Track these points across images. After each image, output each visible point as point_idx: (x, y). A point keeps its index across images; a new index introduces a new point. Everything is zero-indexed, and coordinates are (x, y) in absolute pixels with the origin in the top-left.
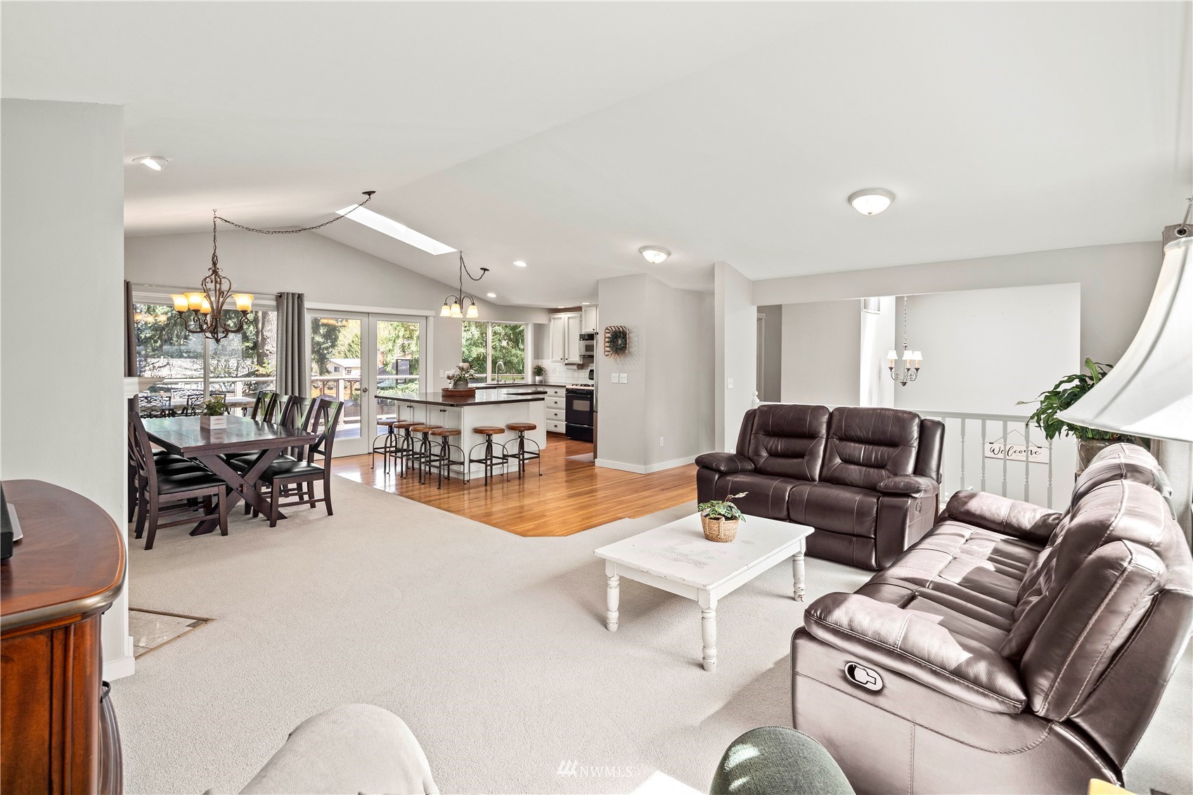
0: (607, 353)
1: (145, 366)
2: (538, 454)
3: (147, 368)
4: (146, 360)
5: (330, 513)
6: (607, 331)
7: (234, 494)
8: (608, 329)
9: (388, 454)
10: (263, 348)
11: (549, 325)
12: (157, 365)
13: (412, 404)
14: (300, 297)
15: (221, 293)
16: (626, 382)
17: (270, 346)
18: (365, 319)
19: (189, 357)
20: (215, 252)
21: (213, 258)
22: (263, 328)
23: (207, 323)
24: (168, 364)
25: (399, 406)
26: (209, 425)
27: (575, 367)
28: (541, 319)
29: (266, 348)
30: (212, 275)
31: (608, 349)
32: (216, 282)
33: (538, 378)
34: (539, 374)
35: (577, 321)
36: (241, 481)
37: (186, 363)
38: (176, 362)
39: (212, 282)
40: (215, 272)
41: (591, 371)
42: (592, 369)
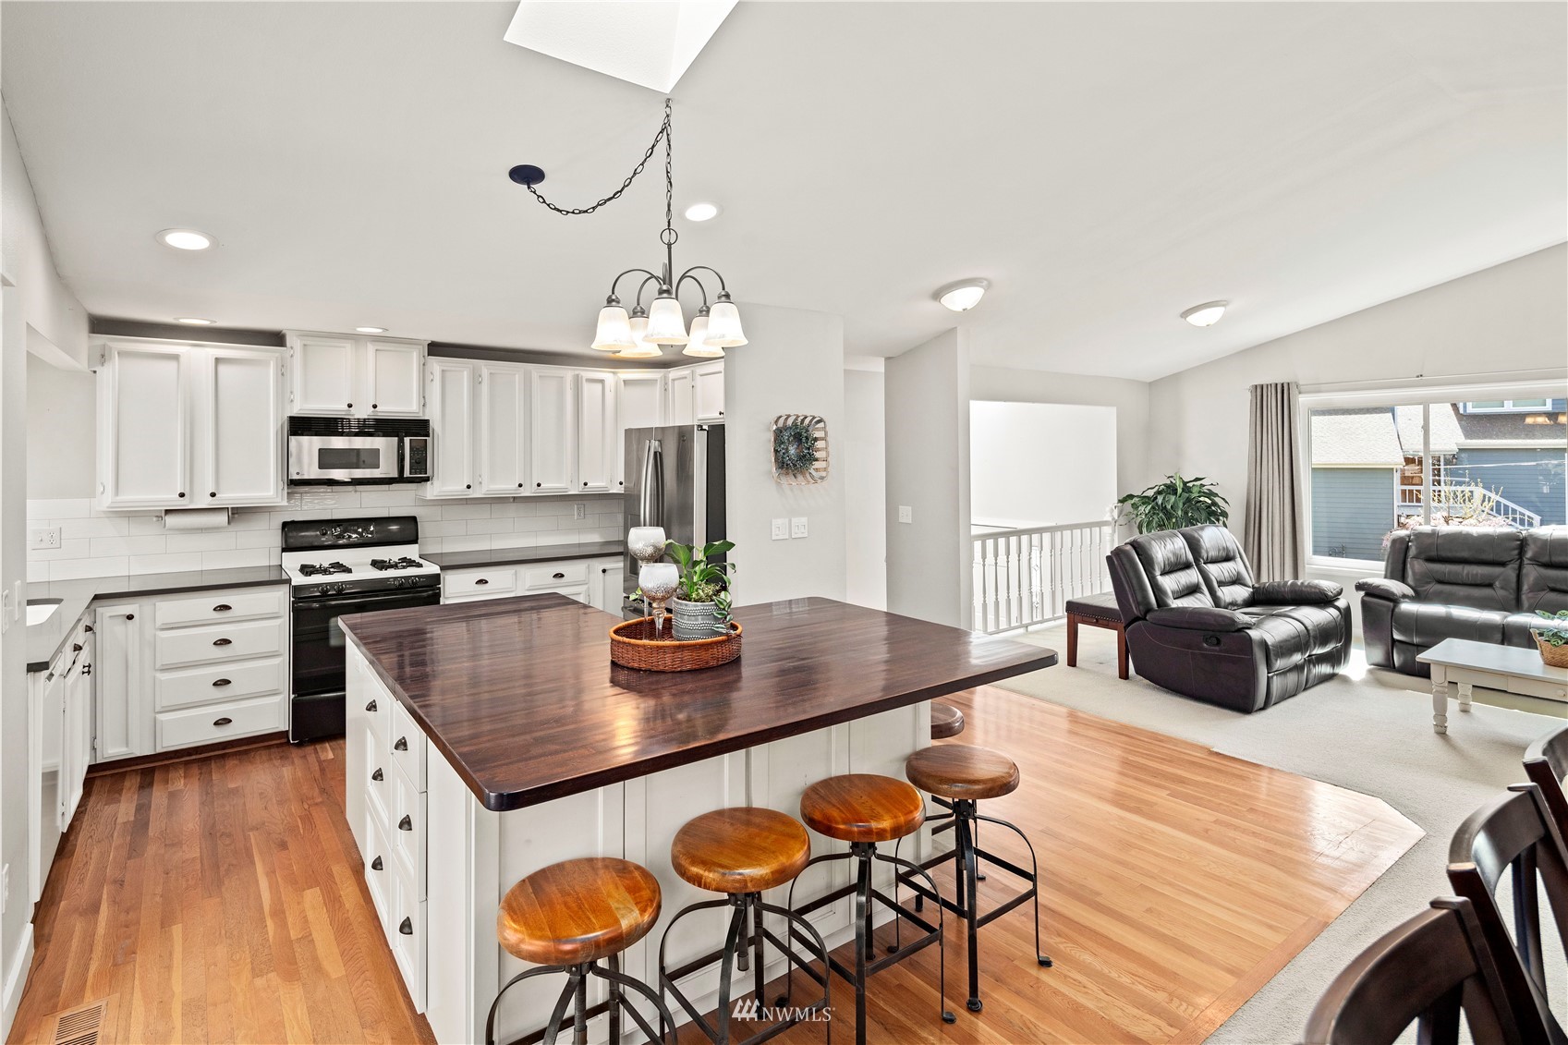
16: (805, 534)
35: (267, 372)
41: (285, 525)
42: (289, 520)
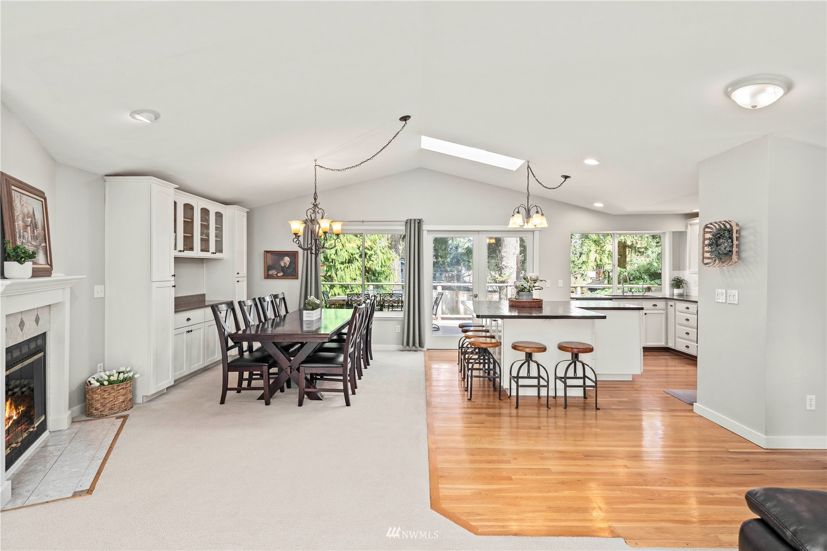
0: (706, 261)
6: (706, 230)
8: (709, 228)
11: (687, 232)
14: (420, 222)
16: (736, 302)
17: (505, 262)
18: (476, 236)
20: (315, 191)
21: (314, 195)
28: (677, 226)
29: (503, 263)
31: (707, 255)
33: (676, 291)
34: (678, 287)
40: (316, 205)
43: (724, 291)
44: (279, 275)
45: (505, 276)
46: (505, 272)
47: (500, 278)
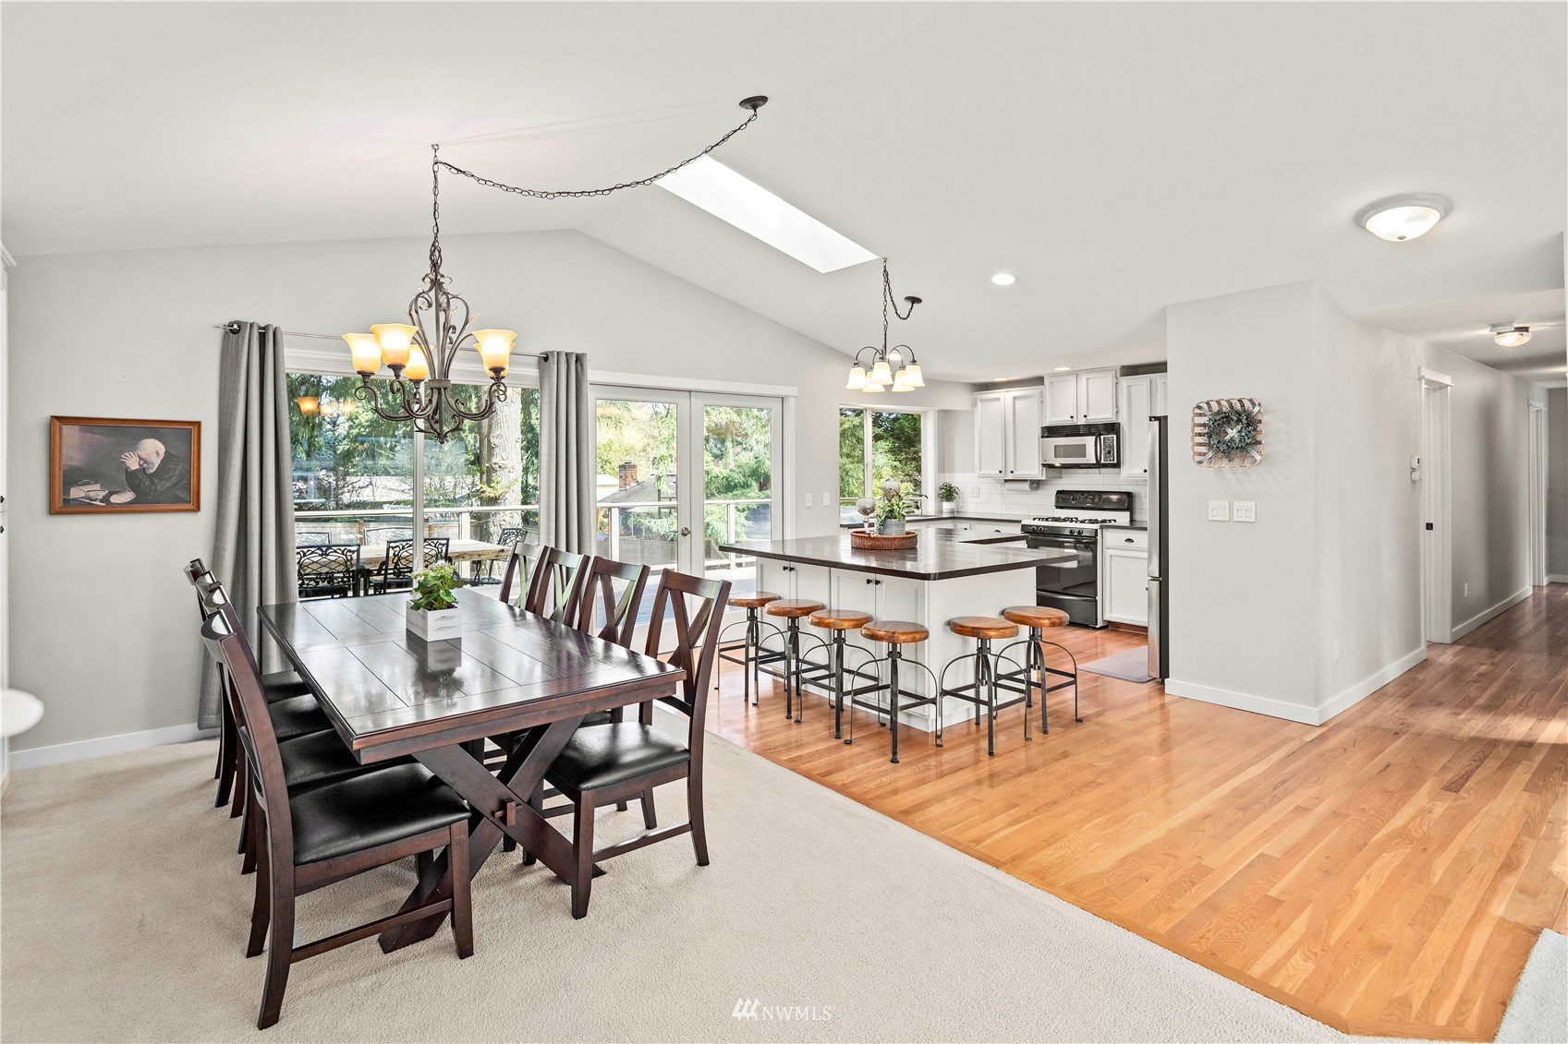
0: (1197, 459)
1: (344, 487)
2: (1074, 676)
3: (346, 489)
4: (344, 480)
5: (703, 860)
6: (1198, 411)
7: (485, 827)
8: (1199, 407)
9: (752, 664)
10: (489, 460)
11: (971, 413)
12: (357, 485)
13: (793, 564)
14: (579, 359)
15: (448, 328)
16: (1251, 519)
17: (499, 457)
18: (684, 402)
19: (396, 475)
20: (435, 241)
21: (432, 254)
22: (489, 433)
23: (419, 402)
24: (371, 484)
25: (762, 565)
26: (425, 631)
27: (1026, 486)
28: (958, 401)
29: (494, 460)
30: (431, 289)
31: (1199, 449)
32: (439, 305)
33: (947, 506)
34: (948, 499)
35: (1035, 402)
36: (502, 790)
37: (392, 482)
38: (381, 481)
39: (430, 305)
40: (436, 284)
41: (1059, 492)
42: (1061, 489)
43: (1227, 504)
44: (115, 499)
45: (498, 486)
46: (499, 479)
47: (489, 490)
